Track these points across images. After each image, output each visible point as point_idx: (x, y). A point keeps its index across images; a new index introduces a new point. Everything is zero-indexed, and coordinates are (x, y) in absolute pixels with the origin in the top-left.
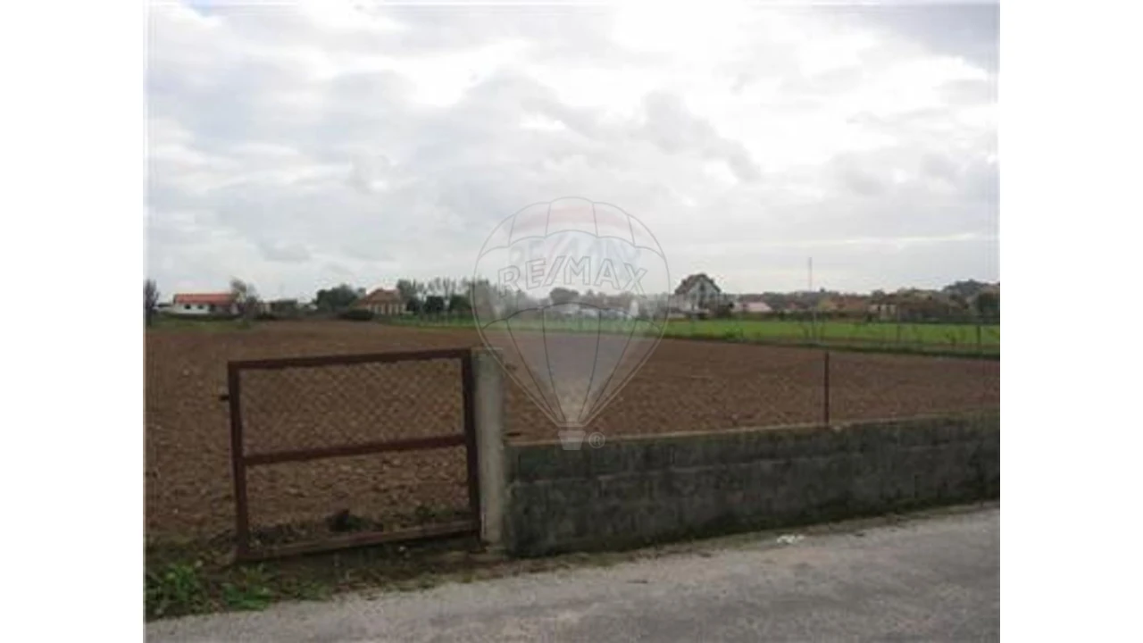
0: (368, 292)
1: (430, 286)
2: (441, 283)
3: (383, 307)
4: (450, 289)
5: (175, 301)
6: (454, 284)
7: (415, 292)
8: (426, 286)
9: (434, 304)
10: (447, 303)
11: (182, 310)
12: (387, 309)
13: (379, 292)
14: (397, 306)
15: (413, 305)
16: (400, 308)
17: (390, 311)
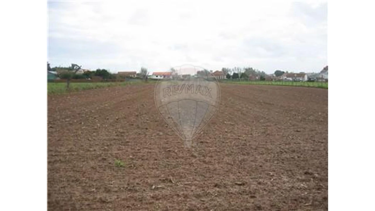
0: (213, 72)
1: (233, 70)
2: (236, 68)
3: (218, 76)
4: (239, 70)
5: (153, 75)
6: (241, 70)
7: (228, 71)
8: (231, 70)
9: (235, 76)
10: (240, 76)
11: (155, 77)
12: (220, 77)
13: (217, 72)
14: (223, 76)
15: (228, 76)
16: (224, 77)
17: (221, 78)
